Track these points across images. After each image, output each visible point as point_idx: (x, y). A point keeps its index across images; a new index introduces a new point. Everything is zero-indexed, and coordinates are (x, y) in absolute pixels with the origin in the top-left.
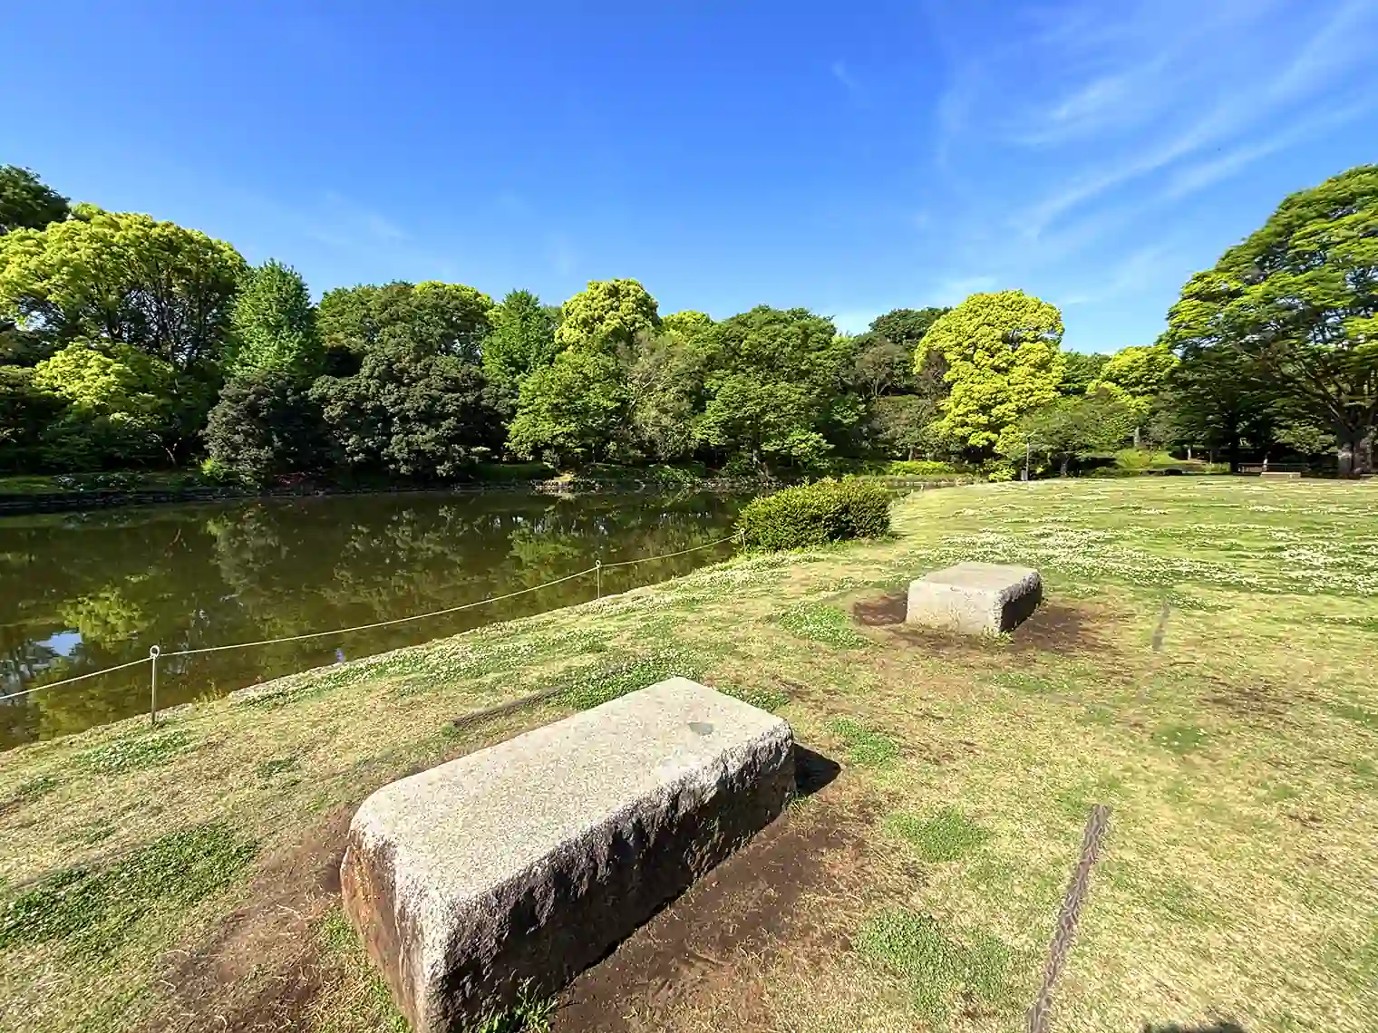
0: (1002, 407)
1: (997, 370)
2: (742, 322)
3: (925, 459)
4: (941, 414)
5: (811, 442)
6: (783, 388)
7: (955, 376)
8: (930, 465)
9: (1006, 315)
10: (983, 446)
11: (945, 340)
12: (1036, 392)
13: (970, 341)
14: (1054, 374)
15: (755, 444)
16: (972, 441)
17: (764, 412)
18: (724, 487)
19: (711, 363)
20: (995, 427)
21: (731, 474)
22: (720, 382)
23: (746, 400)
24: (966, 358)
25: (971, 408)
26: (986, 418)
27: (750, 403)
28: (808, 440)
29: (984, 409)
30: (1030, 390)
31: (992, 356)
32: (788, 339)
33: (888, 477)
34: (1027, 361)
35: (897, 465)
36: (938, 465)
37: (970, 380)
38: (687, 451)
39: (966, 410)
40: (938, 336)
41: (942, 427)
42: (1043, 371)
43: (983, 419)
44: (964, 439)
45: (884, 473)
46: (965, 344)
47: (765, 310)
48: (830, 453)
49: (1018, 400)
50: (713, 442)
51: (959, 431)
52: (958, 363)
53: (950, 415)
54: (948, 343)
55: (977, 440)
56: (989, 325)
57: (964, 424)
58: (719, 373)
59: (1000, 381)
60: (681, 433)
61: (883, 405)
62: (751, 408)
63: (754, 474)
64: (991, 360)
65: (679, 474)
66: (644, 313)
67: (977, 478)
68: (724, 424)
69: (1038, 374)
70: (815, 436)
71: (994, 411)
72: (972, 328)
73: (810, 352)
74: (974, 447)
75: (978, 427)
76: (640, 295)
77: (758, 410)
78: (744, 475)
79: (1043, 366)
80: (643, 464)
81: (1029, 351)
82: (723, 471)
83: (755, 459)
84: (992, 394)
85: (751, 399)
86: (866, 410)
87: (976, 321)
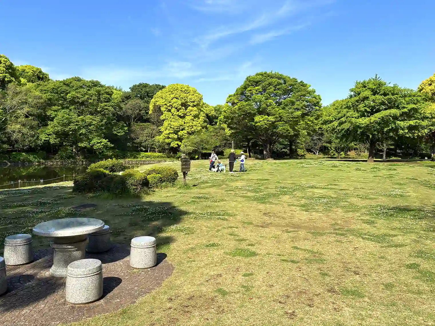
0: (182, 132)
1: (181, 117)
2: (66, 83)
3: (155, 151)
4: (160, 132)
5: (103, 143)
6: (88, 118)
7: (164, 118)
8: (157, 154)
9: (183, 95)
10: (176, 147)
11: (160, 102)
12: (194, 127)
13: (170, 104)
14: (200, 120)
15: (75, 143)
16: (172, 145)
17: (79, 129)
18: (57, 164)
19: (50, 103)
20: (180, 139)
21: (62, 158)
22: (56, 113)
23: (70, 122)
24: (169, 111)
25: (171, 131)
26: (177, 136)
27: (72, 124)
28: (101, 142)
29: (176, 133)
30: (192, 126)
31: (178, 111)
32: (92, 96)
33: (139, 159)
34: (191, 115)
35: (143, 154)
36: (160, 154)
37: (170, 120)
38: (36, 146)
39: (169, 132)
40: (158, 99)
41: (160, 138)
42: (197, 119)
43: (176, 136)
44: (169, 144)
45: (137, 158)
46: (168, 105)
47: (79, 80)
48: (111, 148)
49: (188, 130)
50: (52, 141)
51: (167, 141)
52: (166, 112)
53: (163, 134)
54: (162, 103)
55: (174, 144)
56: (176, 98)
57: (168, 138)
58: (54, 108)
59: (181, 121)
60: (33, 136)
61: (136, 127)
62: (72, 126)
63: (73, 158)
64: (178, 113)
65: (31, 158)
66: (9, 73)
67: (175, 160)
68: (57, 133)
69: (195, 119)
70: (104, 141)
71: (179, 133)
72: (170, 98)
73: (102, 102)
74: (173, 147)
75: (174, 139)
76: (7, 64)
77: (77, 127)
78: (69, 158)
79: (196, 116)
80: (9, 152)
81: (191, 111)
82: (57, 156)
83: (74, 150)
84: (178, 126)
85: (73, 123)
86: (128, 130)
87: (172, 96)
